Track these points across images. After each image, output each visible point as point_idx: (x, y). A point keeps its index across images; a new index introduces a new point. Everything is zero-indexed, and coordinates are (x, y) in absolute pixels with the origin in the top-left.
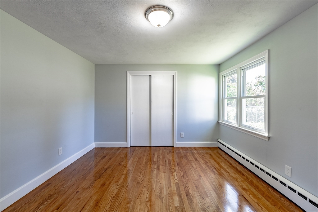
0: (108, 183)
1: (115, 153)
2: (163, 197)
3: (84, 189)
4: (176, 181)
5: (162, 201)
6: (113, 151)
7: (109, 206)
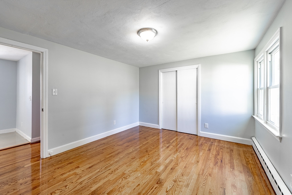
0: (131, 146)
1: (148, 131)
2: (154, 164)
3: (118, 145)
4: (173, 158)
5: (152, 165)
6: (147, 130)
7: (122, 156)
